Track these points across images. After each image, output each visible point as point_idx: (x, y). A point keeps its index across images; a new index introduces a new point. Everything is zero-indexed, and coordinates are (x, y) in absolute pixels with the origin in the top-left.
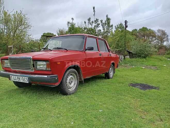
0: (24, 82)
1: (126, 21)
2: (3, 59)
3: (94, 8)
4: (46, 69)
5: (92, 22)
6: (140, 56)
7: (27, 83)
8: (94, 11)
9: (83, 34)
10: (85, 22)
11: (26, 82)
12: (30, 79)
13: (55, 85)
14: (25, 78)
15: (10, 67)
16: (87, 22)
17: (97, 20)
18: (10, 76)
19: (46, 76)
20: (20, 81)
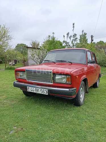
0: (43, 93)
1: (92, 36)
2: (17, 71)
3: (74, 24)
4: (66, 82)
5: (71, 36)
6: (102, 65)
7: (47, 95)
8: (73, 27)
9: (84, 49)
10: (64, 36)
11: (45, 94)
12: (50, 91)
13: (72, 98)
14: (45, 90)
15: (26, 78)
16: (66, 36)
17: (75, 35)
18: (27, 87)
19: (68, 90)
20: (38, 93)
